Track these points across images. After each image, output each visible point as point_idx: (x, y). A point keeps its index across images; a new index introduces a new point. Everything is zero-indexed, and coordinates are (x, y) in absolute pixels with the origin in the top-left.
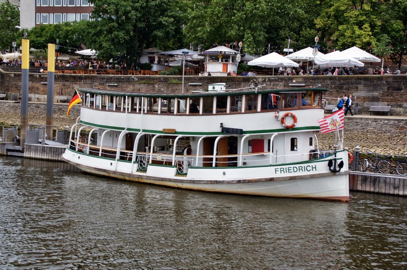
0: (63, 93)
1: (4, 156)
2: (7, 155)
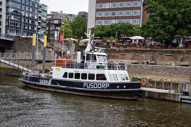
0: (134, 58)
1: (178, 102)
2: (181, 102)
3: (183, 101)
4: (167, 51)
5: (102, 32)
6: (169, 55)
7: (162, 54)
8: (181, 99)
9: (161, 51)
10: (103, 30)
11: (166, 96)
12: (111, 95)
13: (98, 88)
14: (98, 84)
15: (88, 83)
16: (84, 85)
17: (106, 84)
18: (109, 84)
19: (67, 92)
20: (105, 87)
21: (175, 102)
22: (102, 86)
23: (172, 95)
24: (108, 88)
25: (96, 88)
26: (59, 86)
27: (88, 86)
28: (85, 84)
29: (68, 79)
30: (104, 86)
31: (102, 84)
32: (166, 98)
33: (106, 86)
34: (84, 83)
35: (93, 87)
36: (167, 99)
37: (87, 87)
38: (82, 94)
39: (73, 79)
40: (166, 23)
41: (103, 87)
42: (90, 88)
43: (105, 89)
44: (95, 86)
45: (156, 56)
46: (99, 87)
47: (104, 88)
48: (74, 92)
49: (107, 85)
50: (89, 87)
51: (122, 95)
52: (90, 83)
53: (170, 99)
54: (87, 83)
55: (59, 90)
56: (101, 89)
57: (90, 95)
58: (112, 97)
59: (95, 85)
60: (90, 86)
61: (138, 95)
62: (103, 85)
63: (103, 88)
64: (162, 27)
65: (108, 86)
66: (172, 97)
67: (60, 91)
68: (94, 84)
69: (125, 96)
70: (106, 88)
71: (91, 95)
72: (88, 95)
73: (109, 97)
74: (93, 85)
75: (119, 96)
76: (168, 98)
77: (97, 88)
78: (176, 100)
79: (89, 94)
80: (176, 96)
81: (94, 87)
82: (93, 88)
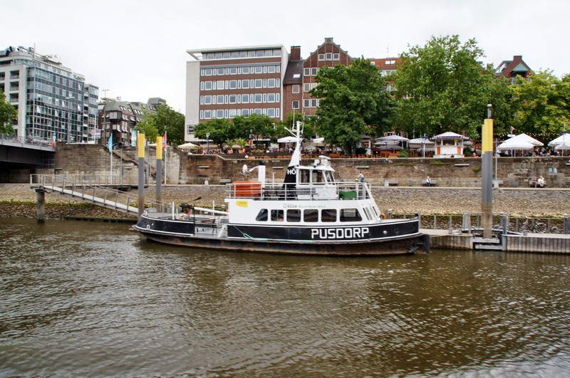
1: (469, 250)
2: (474, 249)
3: (477, 247)
4: (360, 161)
5: (219, 130)
6: (364, 168)
7: (351, 167)
8: (475, 244)
9: (351, 162)
10: (220, 128)
11: (448, 242)
12: (371, 250)
13: (346, 237)
14: (346, 230)
15: (323, 230)
16: (313, 234)
17: (363, 229)
18: (367, 229)
19: (271, 250)
20: (360, 234)
21: (465, 250)
22: (355, 233)
23: (459, 239)
24: (366, 236)
25: (342, 237)
26: (247, 238)
27: (323, 235)
28: (315, 232)
29: (269, 223)
30: (358, 233)
31: (354, 229)
32: (448, 245)
33: (363, 232)
34: (313, 230)
35: (334, 237)
36: (450, 246)
37: (321, 237)
38: (307, 252)
39: (284, 223)
40: (351, 114)
41: (356, 235)
42: (327, 239)
43: (362, 238)
44: (340, 234)
45: (341, 169)
46: (348, 234)
47: (359, 236)
48: (288, 249)
49: (365, 230)
50: (326, 237)
51: (390, 248)
52: (327, 229)
53: (456, 245)
54: (319, 229)
55: (249, 246)
56: (353, 238)
57: (326, 253)
58: (372, 253)
59: (340, 232)
60: (328, 235)
61: (418, 245)
62: (357, 231)
63: (357, 238)
64: (347, 120)
65: (367, 232)
66: (459, 242)
67: (252, 249)
68: (338, 230)
69: (396, 249)
70: (363, 236)
71: (329, 253)
72: (321, 253)
73: (367, 253)
74: (335, 232)
75: (385, 250)
76: (452, 244)
77: (345, 239)
78: (467, 246)
79: (324, 251)
80: (467, 240)
81: (338, 237)
82: (336, 239)
